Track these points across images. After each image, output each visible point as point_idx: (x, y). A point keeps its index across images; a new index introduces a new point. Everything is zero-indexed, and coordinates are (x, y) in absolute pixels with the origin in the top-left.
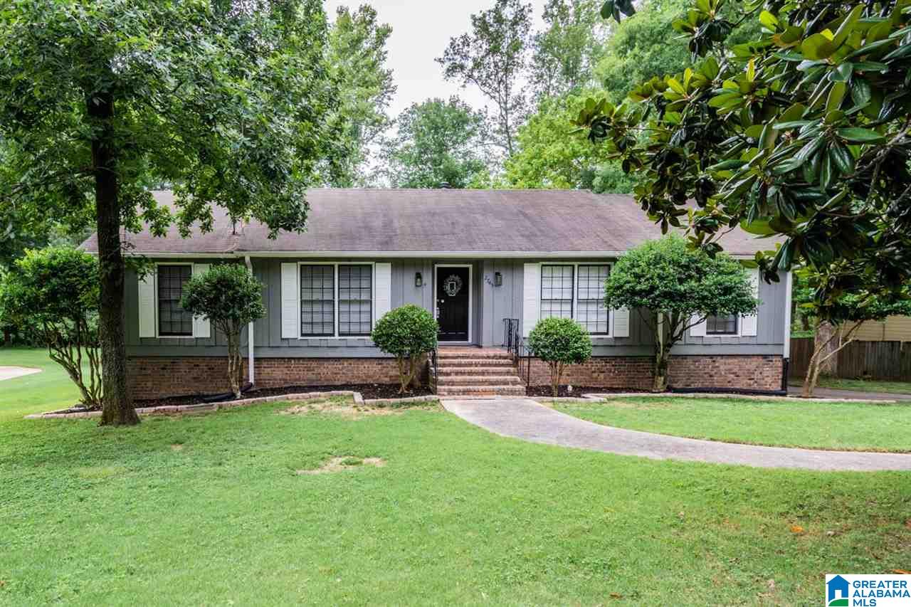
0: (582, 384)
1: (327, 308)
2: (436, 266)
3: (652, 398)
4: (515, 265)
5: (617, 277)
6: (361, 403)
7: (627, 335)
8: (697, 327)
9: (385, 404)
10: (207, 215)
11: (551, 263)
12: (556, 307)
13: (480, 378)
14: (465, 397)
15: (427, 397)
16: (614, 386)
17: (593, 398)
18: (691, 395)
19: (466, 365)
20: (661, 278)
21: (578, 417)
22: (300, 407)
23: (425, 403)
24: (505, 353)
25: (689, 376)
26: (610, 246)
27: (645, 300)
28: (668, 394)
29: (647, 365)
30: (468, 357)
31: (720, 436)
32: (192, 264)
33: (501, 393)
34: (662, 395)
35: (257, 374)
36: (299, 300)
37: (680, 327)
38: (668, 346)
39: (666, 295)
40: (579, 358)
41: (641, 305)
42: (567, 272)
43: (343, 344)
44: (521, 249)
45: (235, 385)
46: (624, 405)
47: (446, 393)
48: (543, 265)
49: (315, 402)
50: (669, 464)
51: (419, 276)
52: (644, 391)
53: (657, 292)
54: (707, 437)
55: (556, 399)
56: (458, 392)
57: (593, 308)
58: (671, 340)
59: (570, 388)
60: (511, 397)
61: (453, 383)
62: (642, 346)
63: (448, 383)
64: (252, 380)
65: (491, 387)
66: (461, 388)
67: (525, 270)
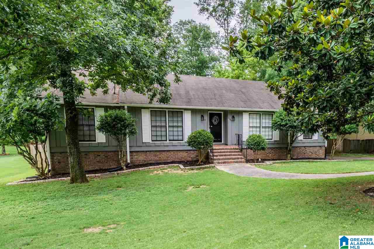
0: (263, 158)
1: (163, 129)
2: (209, 112)
3: (287, 162)
4: (240, 113)
5: (275, 119)
6: (184, 168)
7: (279, 140)
8: (300, 137)
9: (193, 168)
10: (105, 86)
11: (253, 113)
12: (254, 129)
13: (229, 157)
14: (224, 164)
15: (210, 165)
16: (275, 158)
17: (268, 163)
18: (298, 160)
19: (223, 152)
20: (289, 121)
21: (264, 169)
22: (157, 172)
23: (210, 167)
24: (237, 147)
25: (298, 154)
26: (273, 107)
27: (284, 128)
28: (291, 160)
29: (285, 150)
30: (224, 149)
31: (304, 172)
32: (95, 108)
33: (237, 162)
34: (289, 161)
35: (131, 158)
36: (150, 125)
37: (295, 137)
38: (291, 144)
39: (290, 127)
40: (263, 149)
41: (283, 130)
42: (258, 117)
43: (171, 144)
44: (242, 107)
45: (122, 164)
46: (278, 165)
47: (217, 163)
48: (250, 113)
49: (163, 169)
50: (290, 180)
51: (202, 116)
52: (284, 160)
53: (288, 126)
54: (300, 173)
55: (256, 164)
56: (221, 163)
57: (267, 130)
58: (292, 142)
59: (260, 160)
60: (240, 164)
61: (219, 159)
62: (283, 144)
63: (217, 160)
64: (129, 161)
65: (233, 160)
66: (222, 161)
67: (244, 116)
